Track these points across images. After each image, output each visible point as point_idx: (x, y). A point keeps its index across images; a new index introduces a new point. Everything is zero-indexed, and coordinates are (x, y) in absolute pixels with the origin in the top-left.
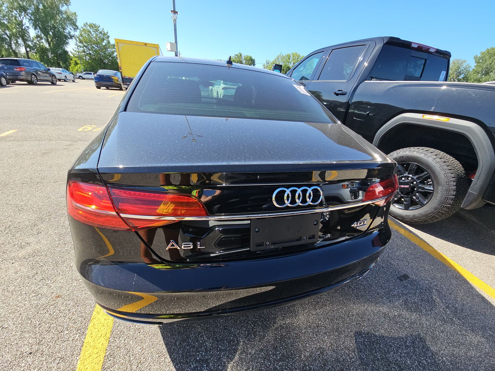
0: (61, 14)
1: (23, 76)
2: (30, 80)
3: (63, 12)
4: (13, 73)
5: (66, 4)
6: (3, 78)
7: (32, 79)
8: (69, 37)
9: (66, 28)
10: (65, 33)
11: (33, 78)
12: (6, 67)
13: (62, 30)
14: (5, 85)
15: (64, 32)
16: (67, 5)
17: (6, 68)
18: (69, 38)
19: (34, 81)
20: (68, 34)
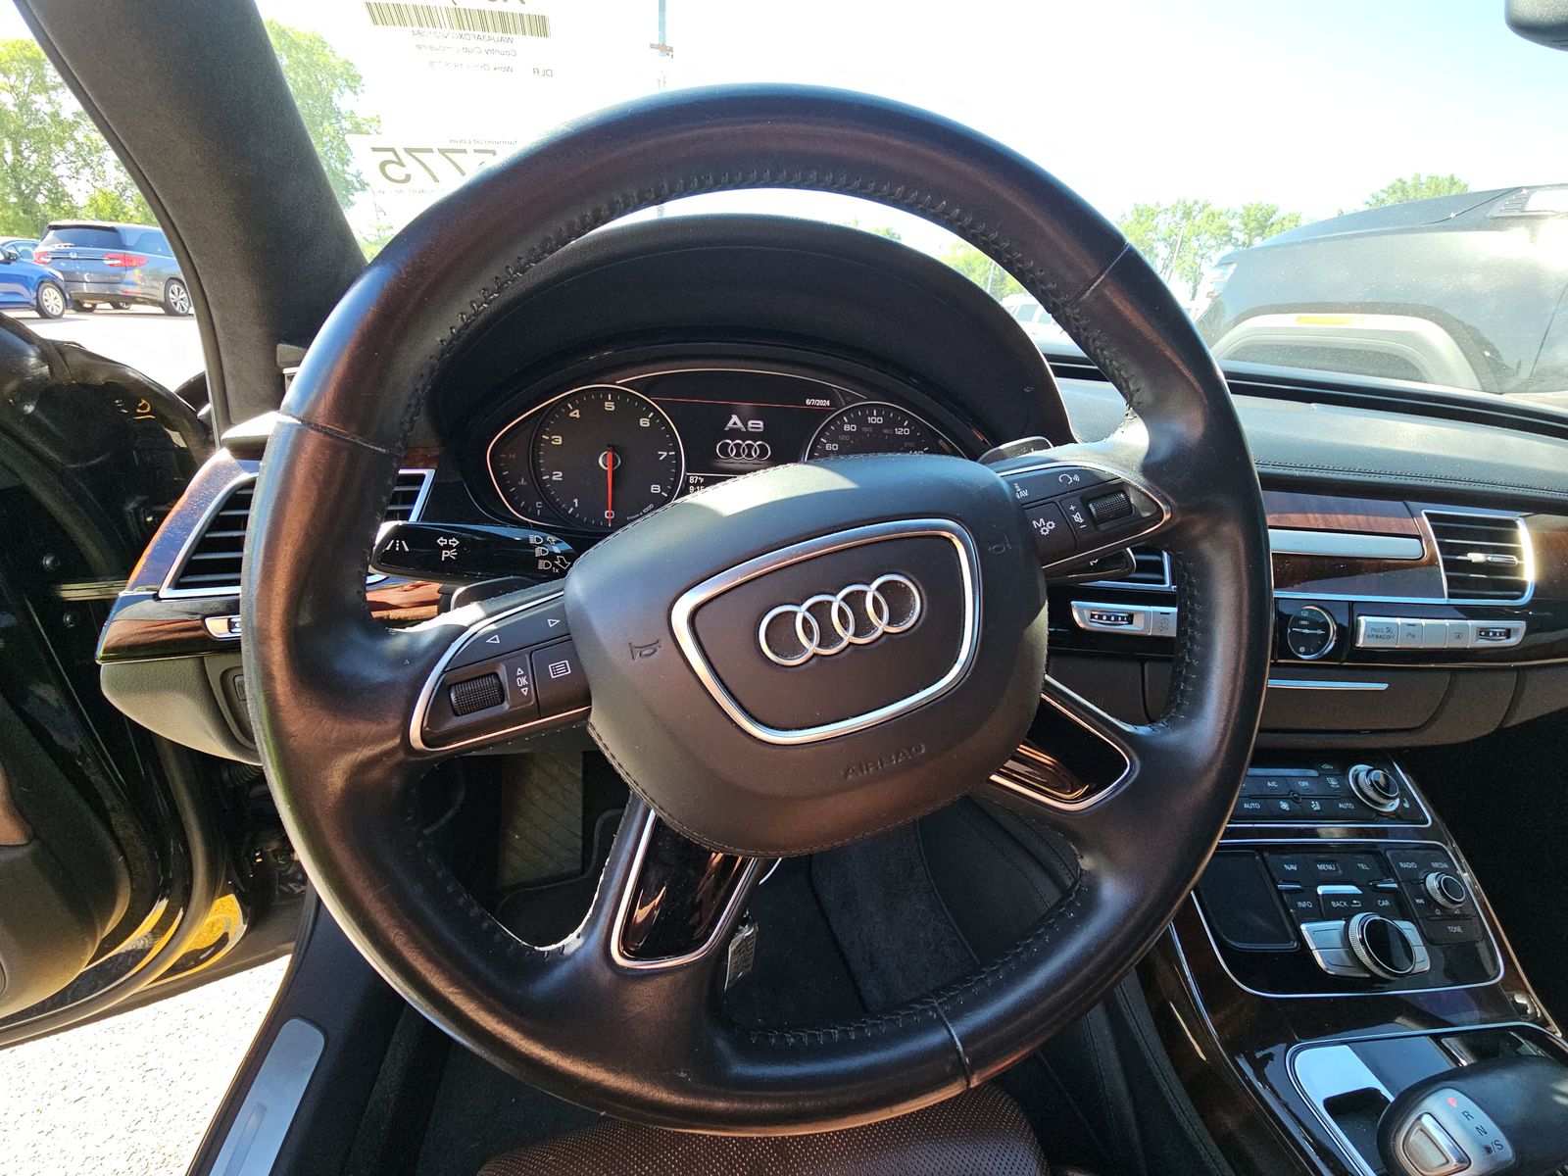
0: (336, 118)
1: (133, 284)
2: (163, 300)
3: (343, 113)
4: (101, 273)
5: (351, 88)
6: (51, 290)
7: (171, 295)
8: (358, 186)
9: (349, 160)
10: (346, 176)
11: (173, 293)
12: (73, 251)
13: (339, 166)
14: (54, 313)
15: (344, 172)
16: (355, 93)
17: (75, 256)
18: (356, 189)
19: (175, 304)
20: (354, 180)
